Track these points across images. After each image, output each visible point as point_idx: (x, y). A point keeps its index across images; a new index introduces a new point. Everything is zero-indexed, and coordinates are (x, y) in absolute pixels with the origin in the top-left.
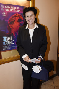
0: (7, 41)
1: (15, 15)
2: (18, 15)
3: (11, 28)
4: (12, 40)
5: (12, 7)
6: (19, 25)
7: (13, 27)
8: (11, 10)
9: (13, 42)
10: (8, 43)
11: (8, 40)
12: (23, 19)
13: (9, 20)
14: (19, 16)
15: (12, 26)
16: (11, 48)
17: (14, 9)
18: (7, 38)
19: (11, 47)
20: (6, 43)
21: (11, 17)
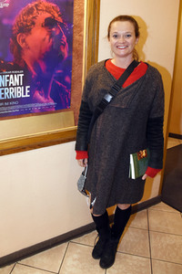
0: (8, 87)
1: (36, 6)
2: (47, 4)
3: (23, 45)
4: (24, 85)
6: (48, 37)
7: (27, 45)
9: (27, 91)
10: (11, 93)
11: (12, 86)
12: (60, 20)
13: (15, 22)
14: (47, 10)
15: (24, 41)
16: (21, 109)
18: (8, 78)
19: (21, 106)
20: (6, 94)
21: (23, 10)
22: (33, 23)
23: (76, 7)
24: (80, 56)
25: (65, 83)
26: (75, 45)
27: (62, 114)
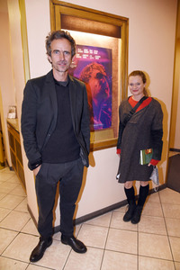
5: (86, 51)
8: (85, 57)
17: (89, 54)
21: (85, 69)
22: (90, 77)
23: (113, 66)
24: (116, 95)
25: (108, 112)
26: (113, 89)
27: (107, 131)
